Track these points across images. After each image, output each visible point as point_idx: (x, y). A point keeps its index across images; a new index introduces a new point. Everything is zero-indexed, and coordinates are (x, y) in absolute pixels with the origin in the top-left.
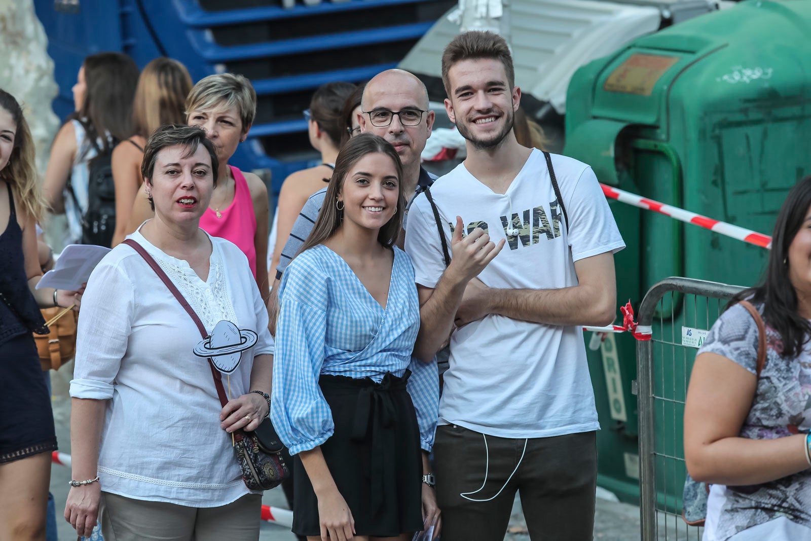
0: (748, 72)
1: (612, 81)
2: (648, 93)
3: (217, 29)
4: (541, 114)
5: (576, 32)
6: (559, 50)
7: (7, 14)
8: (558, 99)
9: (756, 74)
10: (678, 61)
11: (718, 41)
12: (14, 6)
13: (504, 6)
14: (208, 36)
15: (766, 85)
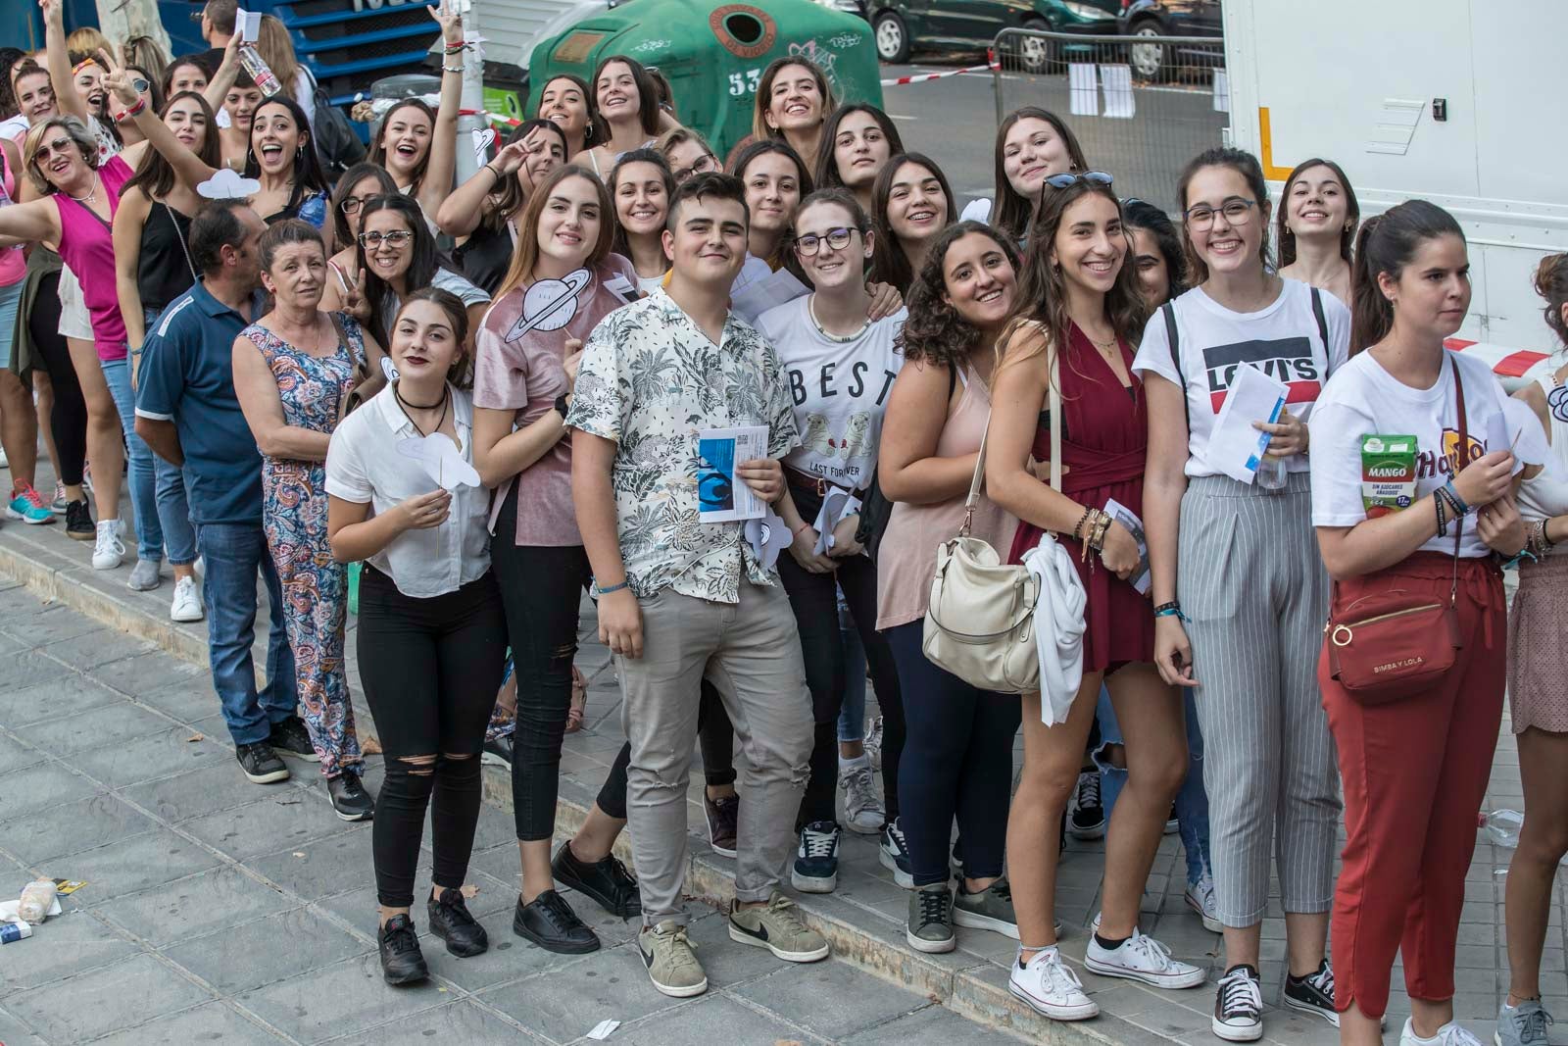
0: (654, 43)
1: (559, 54)
2: (583, 61)
3: (305, 28)
4: (523, 80)
5: (549, 21)
6: (536, 33)
7: (141, 26)
8: (528, 68)
9: (660, 44)
10: (603, 37)
11: (632, 22)
12: (145, 20)
13: (472, 3)
14: (302, 35)
15: (667, 52)
